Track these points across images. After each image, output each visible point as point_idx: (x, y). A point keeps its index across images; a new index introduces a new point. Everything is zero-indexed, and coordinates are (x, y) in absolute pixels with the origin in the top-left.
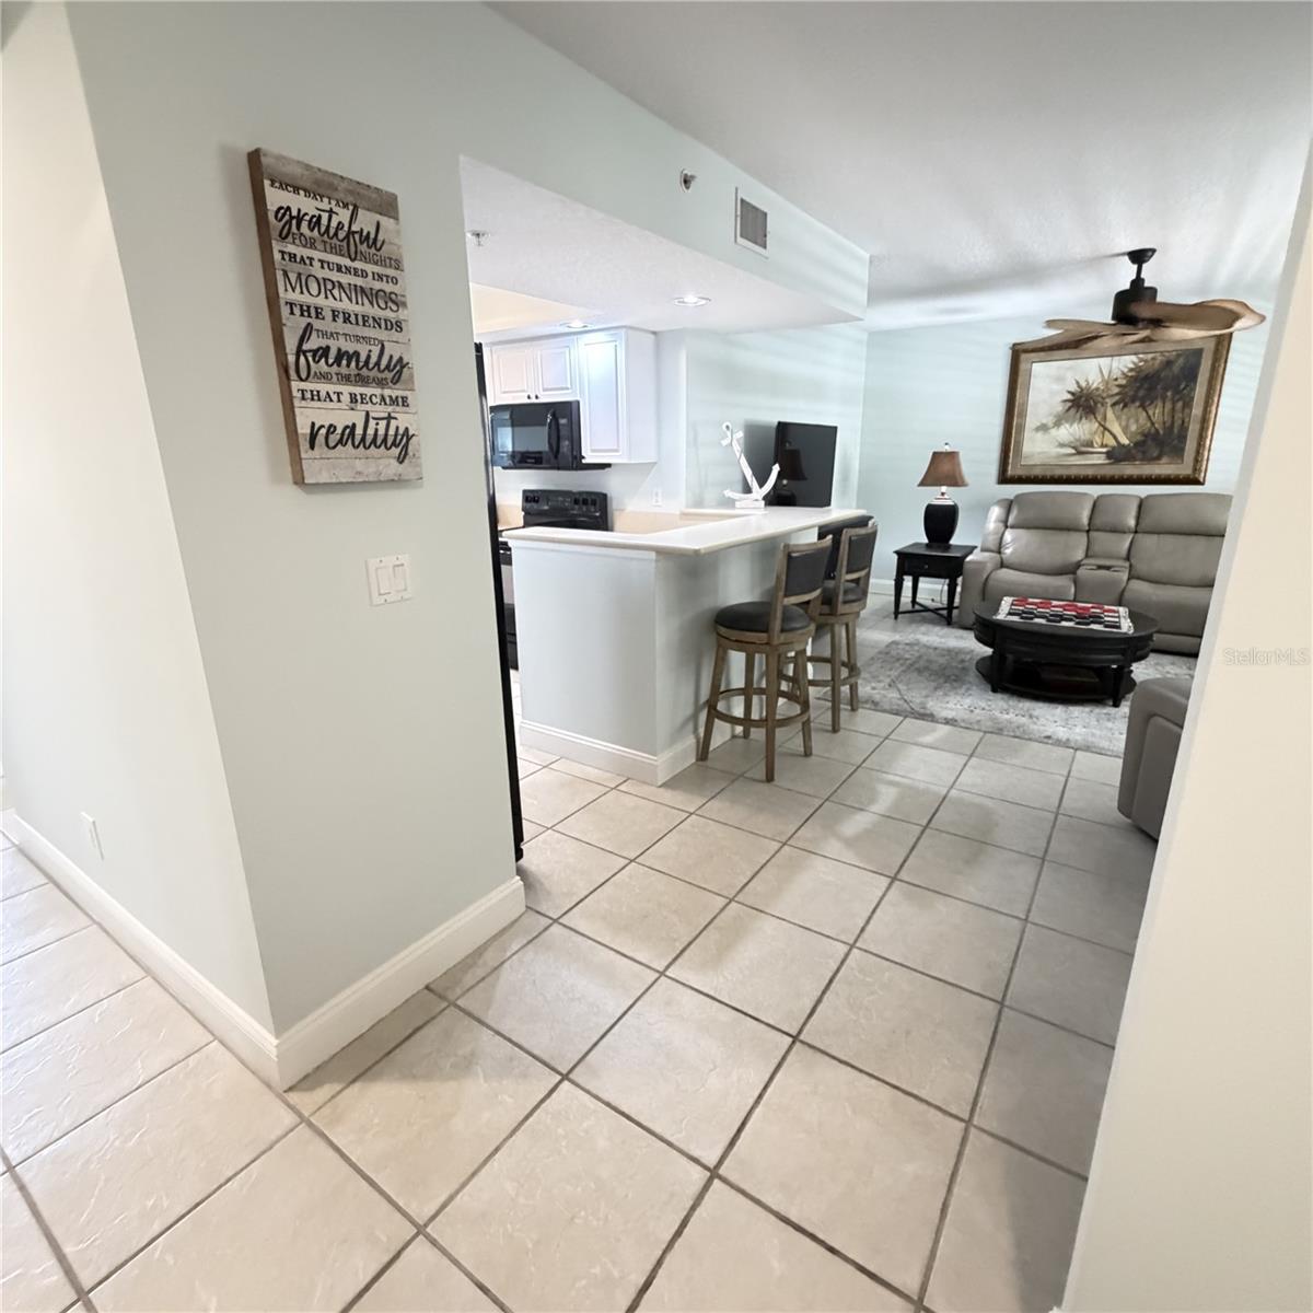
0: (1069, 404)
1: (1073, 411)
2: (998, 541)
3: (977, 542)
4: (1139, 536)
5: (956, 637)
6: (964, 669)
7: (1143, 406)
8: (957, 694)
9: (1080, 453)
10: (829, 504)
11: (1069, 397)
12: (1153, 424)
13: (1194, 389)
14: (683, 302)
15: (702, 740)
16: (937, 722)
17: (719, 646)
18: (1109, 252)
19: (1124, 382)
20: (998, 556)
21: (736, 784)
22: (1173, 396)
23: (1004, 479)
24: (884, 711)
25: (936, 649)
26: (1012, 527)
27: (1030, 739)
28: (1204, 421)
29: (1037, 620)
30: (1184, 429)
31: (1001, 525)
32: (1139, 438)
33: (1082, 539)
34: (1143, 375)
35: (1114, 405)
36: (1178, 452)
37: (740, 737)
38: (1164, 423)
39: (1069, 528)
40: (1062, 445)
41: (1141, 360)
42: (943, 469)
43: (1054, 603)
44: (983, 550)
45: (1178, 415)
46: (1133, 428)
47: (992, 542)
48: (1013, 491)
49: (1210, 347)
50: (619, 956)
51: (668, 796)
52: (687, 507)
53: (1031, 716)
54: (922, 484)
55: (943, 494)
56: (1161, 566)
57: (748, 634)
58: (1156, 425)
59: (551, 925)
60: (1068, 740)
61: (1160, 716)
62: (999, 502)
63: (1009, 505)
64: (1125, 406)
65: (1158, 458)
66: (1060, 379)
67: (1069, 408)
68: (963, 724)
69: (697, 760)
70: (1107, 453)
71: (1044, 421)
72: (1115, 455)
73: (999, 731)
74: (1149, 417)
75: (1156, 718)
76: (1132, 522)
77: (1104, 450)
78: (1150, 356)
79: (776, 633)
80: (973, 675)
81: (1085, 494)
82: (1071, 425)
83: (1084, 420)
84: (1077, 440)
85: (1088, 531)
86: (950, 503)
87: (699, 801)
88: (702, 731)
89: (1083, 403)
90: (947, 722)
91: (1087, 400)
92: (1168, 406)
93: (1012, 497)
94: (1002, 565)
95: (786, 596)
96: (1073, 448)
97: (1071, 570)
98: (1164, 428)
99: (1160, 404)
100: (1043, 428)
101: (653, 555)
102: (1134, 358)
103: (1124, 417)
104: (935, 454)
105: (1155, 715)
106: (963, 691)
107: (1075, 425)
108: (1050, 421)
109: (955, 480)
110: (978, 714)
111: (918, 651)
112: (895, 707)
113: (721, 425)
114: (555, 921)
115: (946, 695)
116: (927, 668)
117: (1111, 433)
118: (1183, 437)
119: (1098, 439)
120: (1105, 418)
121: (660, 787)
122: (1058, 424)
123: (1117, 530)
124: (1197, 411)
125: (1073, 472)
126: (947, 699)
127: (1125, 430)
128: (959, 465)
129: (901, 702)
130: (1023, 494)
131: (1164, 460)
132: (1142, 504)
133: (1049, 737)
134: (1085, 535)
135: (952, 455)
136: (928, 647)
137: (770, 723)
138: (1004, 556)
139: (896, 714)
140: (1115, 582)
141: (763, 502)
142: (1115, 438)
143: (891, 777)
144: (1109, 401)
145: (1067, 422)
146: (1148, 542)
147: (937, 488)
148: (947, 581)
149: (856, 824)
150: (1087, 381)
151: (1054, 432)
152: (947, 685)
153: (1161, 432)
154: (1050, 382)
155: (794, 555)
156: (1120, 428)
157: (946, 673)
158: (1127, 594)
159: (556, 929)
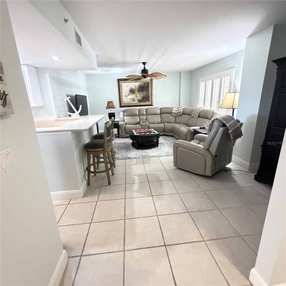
0: (130, 91)
1: (131, 93)
2: (123, 119)
3: (119, 120)
4: (147, 116)
5: (122, 140)
6: (128, 146)
7: (142, 92)
8: (131, 152)
9: (133, 101)
10: (88, 114)
11: (130, 90)
12: (144, 95)
13: (149, 89)
14: (52, 59)
15: (87, 180)
16: (132, 159)
17: (88, 154)
18: (139, 62)
19: (138, 87)
20: (124, 122)
21: (102, 188)
22: (146, 90)
23: (121, 106)
24: (121, 159)
25: (120, 143)
26: (125, 116)
27: (150, 157)
28: (151, 95)
29: (142, 134)
30: (149, 96)
31: (123, 116)
32: (142, 98)
33: (138, 117)
34: (141, 86)
35: (137, 92)
36: (148, 100)
37: (93, 176)
38: (146, 95)
39: (136, 115)
40: (130, 99)
41: (140, 83)
42: (110, 105)
43: (137, 130)
44: (121, 121)
45: (148, 94)
46: (141, 96)
47: (122, 120)
48: (124, 109)
49: (150, 81)
50: (109, 254)
51: (87, 199)
52: (57, 118)
53: (147, 153)
54: (107, 108)
55: (111, 110)
56: (152, 121)
57: (98, 149)
58: (145, 96)
59: (81, 258)
60: (156, 156)
61: (179, 147)
62: (122, 111)
63: (124, 112)
64: (139, 92)
65: (146, 101)
66: (127, 86)
67: (130, 92)
68: (137, 158)
69: (87, 186)
70: (138, 101)
71: (126, 95)
72: (139, 101)
73: (144, 157)
74: (143, 94)
75: (179, 148)
76: (145, 113)
77: (137, 100)
78: (141, 83)
79: (106, 147)
80: (131, 147)
81: (136, 109)
82: (131, 95)
83: (133, 94)
84: (133, 98)
85: (139, 116)
86: (113, 112)
87: (97, 197)
88: (87, 178)
89: (132, 91)
90: (134, 158)
91: (133, 91)
92: (146, 92)
93: (124, 110)
94: (126, 124)
95: (107, 137)
96: (132, 100)
97: (139, 123)
98: (146, 96)
99: (144, 92)
100: (126, 96)
101: (70, 133)
102: (139, 83)
103: (139, 94)
104: (108, 102)
105: (178, 147)
106: (132, 151)
107: (132, 95)
108: (127, 95)
109: (113, 107)
110: (138, 155)
111: (117, 145)
112: (122, 158)
113: (63, 95)
114: (81, 256)
115: (130, 153)
116: (122, 148)
117: (138, 97)
118: (149, 97)
119: (136, 98)
120: (136, 94)
121: (82, 198)
122: (129, 95)
123: (143, 115)
124: (150, 93)
125: (133, 104)
126: (131, 153)
127: (140, 96)
128: (113, 104)
129: (123, 157)
130: (126, 109)
131: (147, 102)
132: (146, 110)
133: (153, 156)
134: (138, 116)
135: (112, 102)
136: (119, 143)
137: (107, 170)
138: (126, 122)
139: (124, 159)
140: (147, 125)
141: (79, 115)
142: (138, 98)
143: (134, 174)
144: (137, 91)
145: (130, 95)
146: (149, 116)
147: (110, 109)
148: (117, 129)
149: (136, 187)
150: (132, 87)
151: (128, 97)
152: (128, 150)
153: (145, 97)
154: (126, 87)
155: (108, 127)
156: (139, 96)
157: (126, 148)
158: (149, 127)
159: (83, 258)
